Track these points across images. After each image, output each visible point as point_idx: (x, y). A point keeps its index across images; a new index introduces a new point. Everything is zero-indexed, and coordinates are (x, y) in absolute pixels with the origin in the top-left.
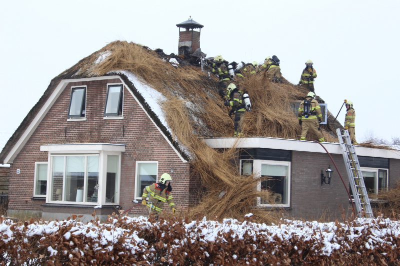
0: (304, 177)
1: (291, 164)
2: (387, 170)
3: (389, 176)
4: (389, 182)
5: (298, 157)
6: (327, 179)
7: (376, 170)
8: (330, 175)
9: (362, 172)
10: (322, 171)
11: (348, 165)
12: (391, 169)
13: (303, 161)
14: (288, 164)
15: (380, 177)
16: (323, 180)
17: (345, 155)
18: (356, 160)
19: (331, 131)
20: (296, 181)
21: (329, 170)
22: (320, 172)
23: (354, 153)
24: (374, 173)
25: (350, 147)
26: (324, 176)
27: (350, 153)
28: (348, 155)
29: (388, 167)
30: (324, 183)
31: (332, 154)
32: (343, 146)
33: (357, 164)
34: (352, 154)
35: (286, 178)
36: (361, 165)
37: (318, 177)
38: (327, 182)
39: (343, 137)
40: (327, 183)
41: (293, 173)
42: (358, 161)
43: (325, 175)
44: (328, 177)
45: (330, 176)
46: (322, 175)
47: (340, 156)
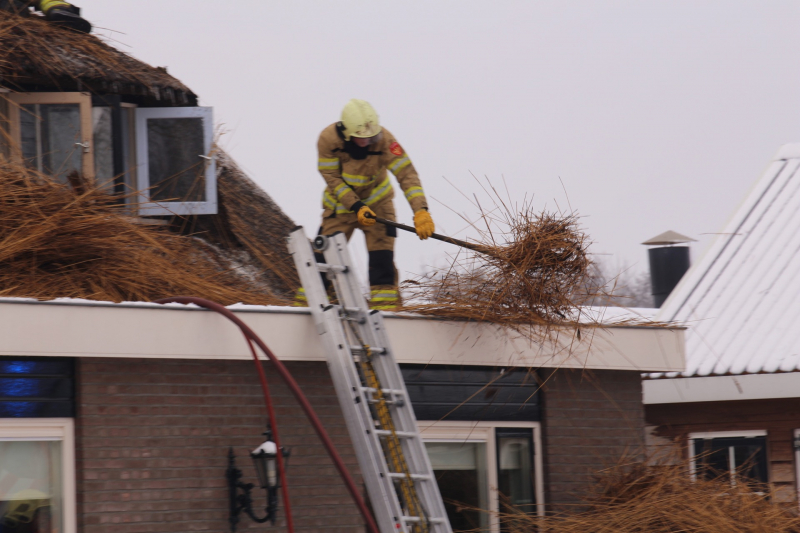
0: (147, 495)
1: (78, 433)
2: (535, 426)
3: (545, 460)
4: (546, 488)
5: (112, 389)
6: (259, 497)
7: (483, 432)
8: (272, 474)
9: (428, 445)
10: (231, 456)
11: (358, 417)
12: (551, 422)
13: (134, 410)
14: (60, 429)
15: (503, 466)
16: (237, 499)
17: (343, 366)
18: (397, 388)
19: (240, 246)
20: (104, 519)
21: (270, 447)
22: (222, 464)
23: (385, 353)
24: (476, 448)
25: (363, 322)
26: (245, 479)
27: (365, 351)
28: (357, 364)
29: (538, 415)
30: (244, 517)
31: (292, 365)
32: (331, 320)
33: (401, 405)
34: (376, 354)
35: (54, 508)
36: (423, 414)
37: (212, 489)
38: (260, 510)
39: (323, 275)
40: (263, 514)
41: (89, 476)
42: (403, 391)
43: (249, 474)
44: (266, 485)
45: (273, 480)
46: (233, 475)
47: (316, 372)
